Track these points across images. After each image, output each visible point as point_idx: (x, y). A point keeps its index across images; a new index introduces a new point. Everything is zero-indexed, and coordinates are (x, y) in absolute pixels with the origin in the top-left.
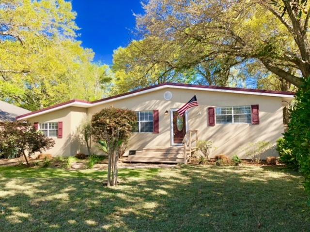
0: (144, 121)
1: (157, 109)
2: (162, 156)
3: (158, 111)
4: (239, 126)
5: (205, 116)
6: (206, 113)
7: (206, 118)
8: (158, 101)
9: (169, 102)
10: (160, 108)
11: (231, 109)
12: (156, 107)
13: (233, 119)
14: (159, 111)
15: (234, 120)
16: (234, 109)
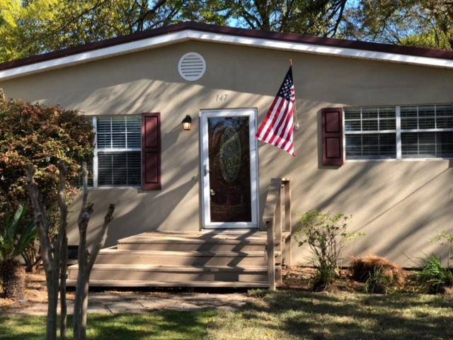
0: (111, 149)
1: (154, 111)
2: (187, 264)
3: (157, 115)
4: (416, 168)
5: (312, 136)
6: (314, 127)
7: (315, 140)
8: (157, 84)
9: (196, 88)
10: (164, 109)
11: (393, 114)
12: (150, 103)
13: (399, 145)
14: (162, 117)
15: (403, 148)
16: (403, 114)
